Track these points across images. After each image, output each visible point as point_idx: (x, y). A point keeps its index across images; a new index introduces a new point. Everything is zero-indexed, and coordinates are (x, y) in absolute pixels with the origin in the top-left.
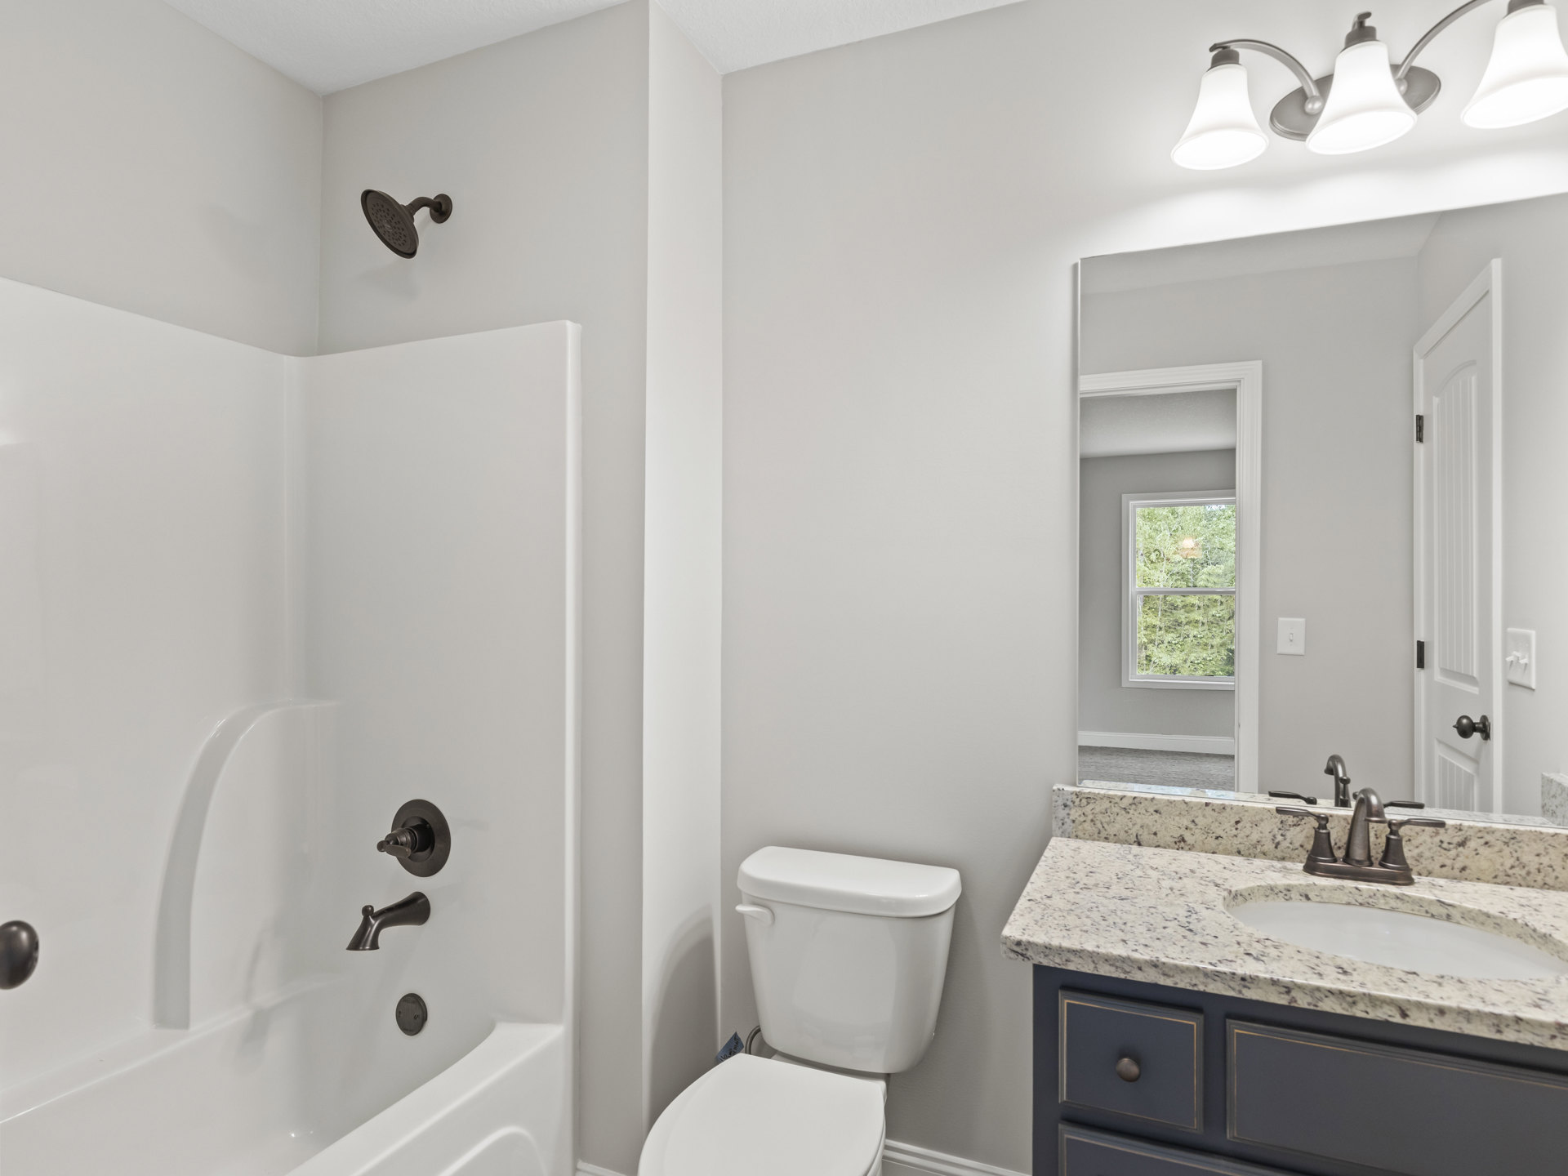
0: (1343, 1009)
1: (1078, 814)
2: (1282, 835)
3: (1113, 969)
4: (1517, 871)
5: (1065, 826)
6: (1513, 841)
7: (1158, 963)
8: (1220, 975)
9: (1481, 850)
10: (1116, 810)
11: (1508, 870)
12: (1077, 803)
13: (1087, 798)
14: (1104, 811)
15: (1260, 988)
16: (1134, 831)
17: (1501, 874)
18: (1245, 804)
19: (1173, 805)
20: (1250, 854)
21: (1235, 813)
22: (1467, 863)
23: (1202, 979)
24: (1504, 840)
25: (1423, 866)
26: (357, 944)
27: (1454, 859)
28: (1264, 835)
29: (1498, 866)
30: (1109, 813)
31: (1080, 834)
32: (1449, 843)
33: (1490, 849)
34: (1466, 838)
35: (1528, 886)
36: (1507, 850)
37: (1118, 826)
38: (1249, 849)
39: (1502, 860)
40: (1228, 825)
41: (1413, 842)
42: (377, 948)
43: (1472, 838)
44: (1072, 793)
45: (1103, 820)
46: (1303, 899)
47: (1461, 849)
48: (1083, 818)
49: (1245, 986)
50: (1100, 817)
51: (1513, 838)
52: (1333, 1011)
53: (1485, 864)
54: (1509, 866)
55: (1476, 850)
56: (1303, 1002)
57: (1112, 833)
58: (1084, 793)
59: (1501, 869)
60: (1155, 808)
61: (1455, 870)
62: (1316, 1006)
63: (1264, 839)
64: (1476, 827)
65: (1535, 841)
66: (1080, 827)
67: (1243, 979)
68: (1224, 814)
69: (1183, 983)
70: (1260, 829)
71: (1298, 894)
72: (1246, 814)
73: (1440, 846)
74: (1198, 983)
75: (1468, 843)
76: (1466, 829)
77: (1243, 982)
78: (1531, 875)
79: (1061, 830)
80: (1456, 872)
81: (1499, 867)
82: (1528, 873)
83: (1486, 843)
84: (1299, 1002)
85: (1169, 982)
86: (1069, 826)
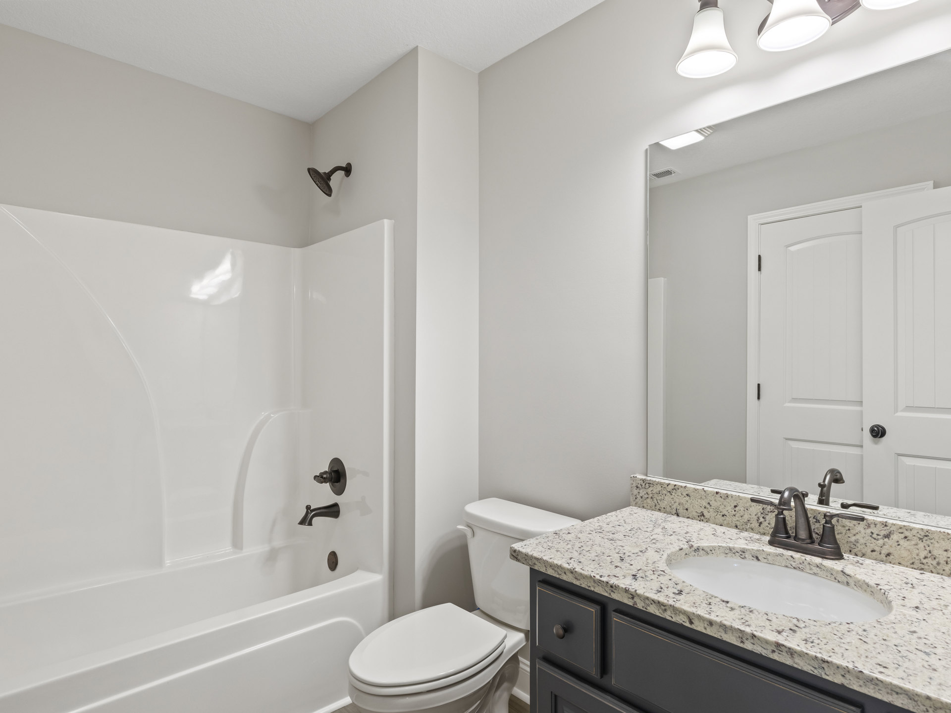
0: (660, 613)
1: (644, 493)
2: (763, 518)
3: (553, 572)
4: (929, 561)
5: (637, 500)
6: (926, 538)
7: (573, 571)
8: (601, 582)
9: (901, 542)
10: (665, 492)
11: (922, 559)
12: (643, 486)
13: (649, 483)
14: (658, 492)
15: (620, 593)
16: (674, 507)
17: (917, 562)
18: (741, 495)
19: (697, 492)
20: (743, 529)
21: (734, 500)
22: (891, 551)
23: (593, 584)
24: (919, 536)
25: (859, 549)
26: (302, 522)
27: (881, 547)
28: (752, 517)
29: (914, 556)
30: (661, 494)
31: (645, 505)
32: (878, 535)
33: (908, 542)
34: (890, 532)
35: (938, 574)
36: (921, 545)
37: (666, 502)
38: (743, 525)
39: (917, 551)
40: (730, 508)
41: (851, 531)
42: (311, 525)
43: (895, 532)
44: (641, 480)
45: (658, 498)
46: (755, 559)
47: (886, 540)
48: (646, 496)
49: (612, 591)
50: (656, 496)
51: (926, 536)
52: (655, 614)
53: (905, 554)
54: (923, 556)
55: (898, 542)
56: (640, 605)
57: (663, 507)
58: (647, 480)
59: (917, 558)
60: (687, 492)
61: (881, 555)
62: (647, 609)
63: (752, 520)
64: (898, 525)
65: (944, 540)
66: (645, 501)
67: (611, 587)
68: (727, 500)
69: (584, 584)
70: (749, 512)
71: (751, 555)
72: (741, 501)
73: (871, 536)
74: (591, 586)
75: (892, 536)
76: (890, 525)
77: (611, 589)
78: (941, 565)
79: (635, 502)
80: (883, 556)
81: (916, 556)
82: (938, 564)
83: (906, 537)
84: (638, 605)
85: (577, 583)
86: (639, 500)
